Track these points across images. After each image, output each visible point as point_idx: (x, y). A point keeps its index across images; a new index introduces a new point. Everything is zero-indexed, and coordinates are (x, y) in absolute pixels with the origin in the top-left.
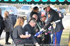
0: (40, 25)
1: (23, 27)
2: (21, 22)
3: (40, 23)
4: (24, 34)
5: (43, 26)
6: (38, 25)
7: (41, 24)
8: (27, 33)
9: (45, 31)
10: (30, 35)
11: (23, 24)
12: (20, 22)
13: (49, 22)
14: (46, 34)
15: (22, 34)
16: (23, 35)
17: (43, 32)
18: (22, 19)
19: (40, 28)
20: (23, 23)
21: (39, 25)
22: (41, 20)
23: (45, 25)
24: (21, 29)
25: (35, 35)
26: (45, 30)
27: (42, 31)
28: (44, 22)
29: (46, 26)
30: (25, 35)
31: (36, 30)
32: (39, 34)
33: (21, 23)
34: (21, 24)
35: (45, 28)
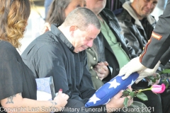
0: (123, 39)
1: (21, 51)
3: (121, 24)
4: (31, 93)
6: (111, 39)
9: (150, 71)
10: (62, 98)
11: (23, 30)
14: (156, 89)
16: (19, 96)
17: (141, 78)
20: (20, 24)
21: (118, 40)
23: (149, 36)
25: (94, 99)
26: (152, 67)
27: (135, 75)
29: (157, 43)
32: (116, 91)
35: (150, 56)
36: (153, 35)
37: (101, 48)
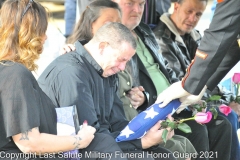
2: (23, 40)
5: (183, 68)
7: (165, 54)
8: (65, 114)
10: (88, 132)
12: (15, 40)
13: (222, 37)
14: (201, 118)
15: (32, 126)
16: (36, 130)
18: (30, 17)
19: (158, 79)
21: (156, 60)
22: (164, 19)
23: (192, 56)
24: (24, 86)
26: (197, 93)
28: (187, 37)
29: (202, 64)
30: (53, 131)
31: (127, 92)
32: (153, 122)
33: (25, 45)
34: (23, 55)
35: (194, 79)
36: (198, 53)
37: (135, 71)
